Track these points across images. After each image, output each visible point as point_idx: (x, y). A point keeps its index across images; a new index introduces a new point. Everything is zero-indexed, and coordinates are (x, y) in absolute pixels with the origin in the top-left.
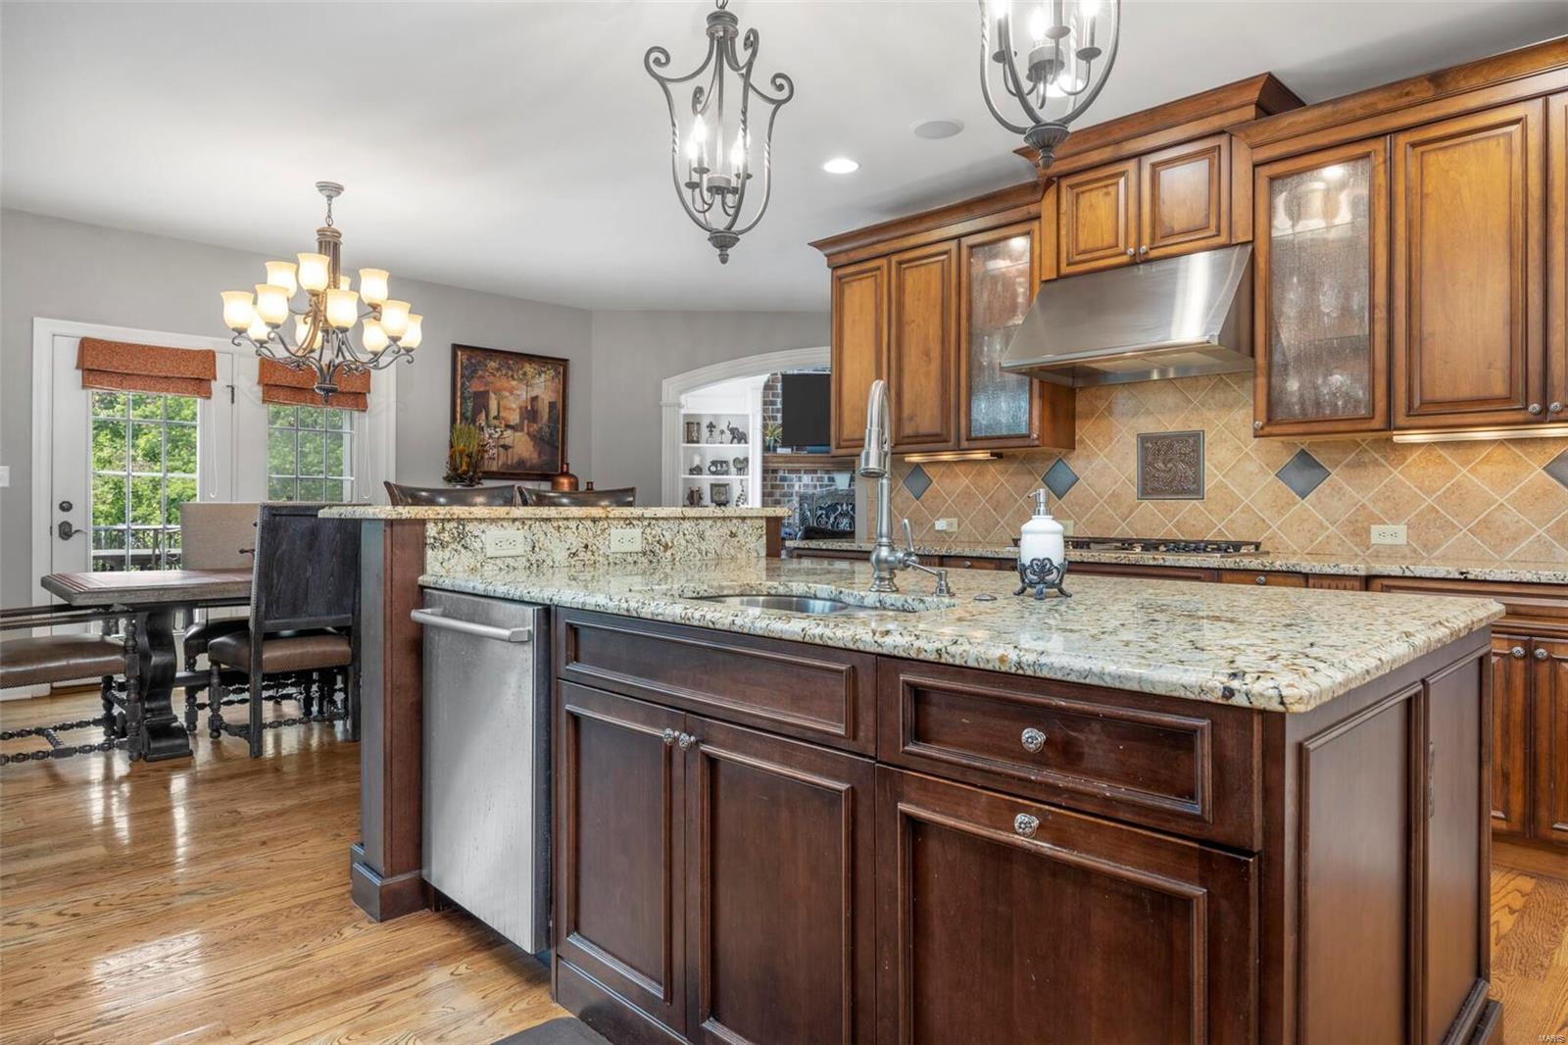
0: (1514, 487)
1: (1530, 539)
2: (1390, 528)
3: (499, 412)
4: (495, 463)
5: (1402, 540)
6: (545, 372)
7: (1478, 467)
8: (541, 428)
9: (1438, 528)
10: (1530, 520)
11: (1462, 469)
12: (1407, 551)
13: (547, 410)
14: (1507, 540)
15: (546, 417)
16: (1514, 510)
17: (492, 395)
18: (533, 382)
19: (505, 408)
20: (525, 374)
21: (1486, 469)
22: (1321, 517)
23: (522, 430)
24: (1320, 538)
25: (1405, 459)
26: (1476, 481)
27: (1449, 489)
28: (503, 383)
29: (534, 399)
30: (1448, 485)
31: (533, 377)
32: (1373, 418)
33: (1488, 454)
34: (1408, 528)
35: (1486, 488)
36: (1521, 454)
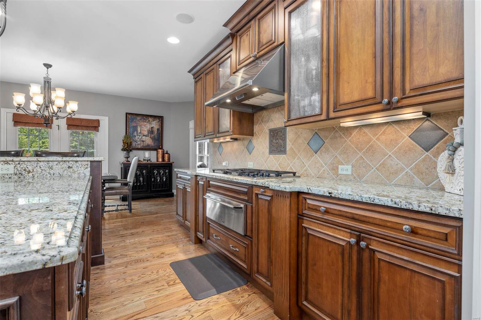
0: (395, 147)
1: (403, 174)
2: (345, 167)
3: (141, 131)
4: (140, 145)
5: (349, 172)
6: (156, 120)
7: (380, 137)
8: (155, 136)
9: (363, 167)
10: (403, 163)
11: (373, 138)
12: (352, 178)
13: (156, 130)
14: (392, 173)
15: (156, 132)
16: (396, 158)
17: (139, 127)
18: (152, 123)
19: (143, 130)
20: (149, 121)
21: (383, 137)
22: (322, 162)
23: (148, 136)
24: (321, 171)
25: (351, 135)
26: (379, 144)
27: (368, 148)
28: (142, 123)
29: (152, 128)
30: (368, 146)
31: (152, 122)
32: (321, 114)
33: (384, 130)
34: (352, 167)
35: (383, 147)
36: (398, 129)
